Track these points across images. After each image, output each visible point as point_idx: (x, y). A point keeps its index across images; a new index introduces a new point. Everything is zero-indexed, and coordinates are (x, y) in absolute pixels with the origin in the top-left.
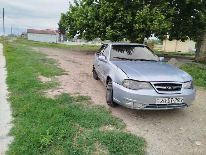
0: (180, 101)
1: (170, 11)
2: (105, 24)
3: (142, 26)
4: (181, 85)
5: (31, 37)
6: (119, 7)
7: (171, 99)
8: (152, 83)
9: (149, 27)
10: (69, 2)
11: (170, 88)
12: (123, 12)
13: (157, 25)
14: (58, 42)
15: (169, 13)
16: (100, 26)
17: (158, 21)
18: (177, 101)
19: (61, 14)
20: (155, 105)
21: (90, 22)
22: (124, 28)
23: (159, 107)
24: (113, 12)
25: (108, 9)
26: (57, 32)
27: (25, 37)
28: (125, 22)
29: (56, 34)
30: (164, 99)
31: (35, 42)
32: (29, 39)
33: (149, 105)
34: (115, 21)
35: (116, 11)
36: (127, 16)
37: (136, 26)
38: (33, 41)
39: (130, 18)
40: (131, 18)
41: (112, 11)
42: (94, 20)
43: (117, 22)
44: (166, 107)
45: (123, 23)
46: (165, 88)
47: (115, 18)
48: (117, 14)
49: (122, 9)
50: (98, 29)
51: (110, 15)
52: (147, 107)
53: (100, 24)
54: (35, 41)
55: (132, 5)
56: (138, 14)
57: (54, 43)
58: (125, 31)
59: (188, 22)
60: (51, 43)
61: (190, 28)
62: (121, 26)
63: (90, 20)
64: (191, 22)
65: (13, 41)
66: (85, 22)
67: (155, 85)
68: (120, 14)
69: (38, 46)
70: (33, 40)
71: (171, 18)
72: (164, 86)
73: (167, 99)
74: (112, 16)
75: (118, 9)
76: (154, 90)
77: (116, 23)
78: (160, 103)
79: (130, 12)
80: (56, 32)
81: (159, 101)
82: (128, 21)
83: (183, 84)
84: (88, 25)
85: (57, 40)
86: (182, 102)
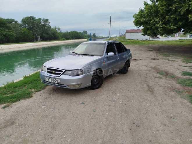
4: (62, 71)
7: (53, 80)
8: (47, 68)
11: (53, 72)
12: (177, 3)
18: (56, 81)
22: (180, 20)
24: (167, 5)
28: (179, 15)
32: (126, 38)
34: (169, 14)
38: (129, 39)
40: (187, 8)
41: (165, 5)
46: (51, 71)
48: (170, 7)
51: (163, 9)
57: (147, 40)
60: (144, 40)
62: (175, 19)
68: (173, 7)
74: (165, 10)
77: (169, 17)
81: (47, 79)
82: (182, 13)
83: (64, 71)
86: (60, 83)
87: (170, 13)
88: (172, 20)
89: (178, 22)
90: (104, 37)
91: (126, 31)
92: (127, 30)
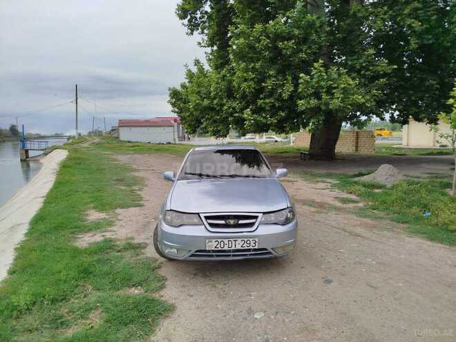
0: (252, 244)
1: (378, 66)
2: (243, 103)
3: (314, 102)
4: (256, 217)
5: (125, 134)
6: (266, 70)
7: (233, 242)
8: (202, 216)
9: (327, 104)
10: (186, 66)
11: (232, 222)
12: (274, 79)
13: (338, 98)
14: (177, 142)
15: (375, 71)
16: (234, 108)
17: (342, 91)
18: (245, 245)
19: (170, 89)
20: (205, 251)
21: (215, 102)
22: (281, 109)
23: (217, 256)
24: (256, 80)
25: (245, 75)
26: (175, 121)
27: (116, 135)
28: (280, 99)
29: (173, 126)
30: (219, 240)
31: (130, 144)
32: (121, 139)
33: (196, 252)
34: (262, 96)
35: (262, 78)
36: (283, 85)
37: (302, 104)
38: (129, 142)
39: (289, 88)
40: (292, 89)
41: (252, 79)
42: (222, 99)
43: (264, 98)
44: (230, 255)
45: (278, 100)
46: (223, 222)
47: (260, 90)
48: (263, 84)
49: (271, 73)
50: (231, 115)
51: (249, 87)
52: (193, 255)
53: (234, 105)
54: (132, 142)
55: (293, 63)
56: (301, 81)
57: (170, 143)
58: (283, 114)
59: (427, 83)
60: (163, 144)
61: (434, 95)
62: (273, 106)
63: (215, 98)
64: (434, 82)
65: (90, 145)
66: (206, 102)
67: (207, 218)
68: (269, 84)
69: (132, 152)
70: (129, 140)
71: (382, 80)
72: (223, 220)
73: (226, 241)
74: (254, 88)
75: (266, 73)
76: (203, 227)
77: (262, 101)
78: (213, 249)
79: (290, 78)
80: (173, 122)
81: (212, 246)
82: (285, 96)
83: (260, 215)
84: (212, 108)
85: (176, 137)
86: (256, 247)
87: (262, 93)
88: (268, 108)
89: (277, 111)
90: (43, 134)
91: (119, 123)
92: (120, 120)
